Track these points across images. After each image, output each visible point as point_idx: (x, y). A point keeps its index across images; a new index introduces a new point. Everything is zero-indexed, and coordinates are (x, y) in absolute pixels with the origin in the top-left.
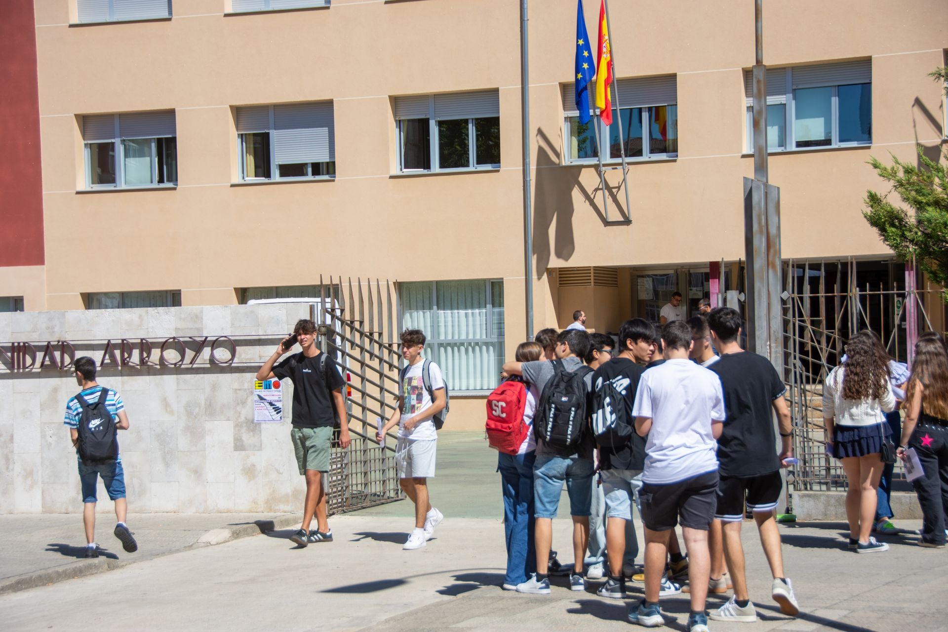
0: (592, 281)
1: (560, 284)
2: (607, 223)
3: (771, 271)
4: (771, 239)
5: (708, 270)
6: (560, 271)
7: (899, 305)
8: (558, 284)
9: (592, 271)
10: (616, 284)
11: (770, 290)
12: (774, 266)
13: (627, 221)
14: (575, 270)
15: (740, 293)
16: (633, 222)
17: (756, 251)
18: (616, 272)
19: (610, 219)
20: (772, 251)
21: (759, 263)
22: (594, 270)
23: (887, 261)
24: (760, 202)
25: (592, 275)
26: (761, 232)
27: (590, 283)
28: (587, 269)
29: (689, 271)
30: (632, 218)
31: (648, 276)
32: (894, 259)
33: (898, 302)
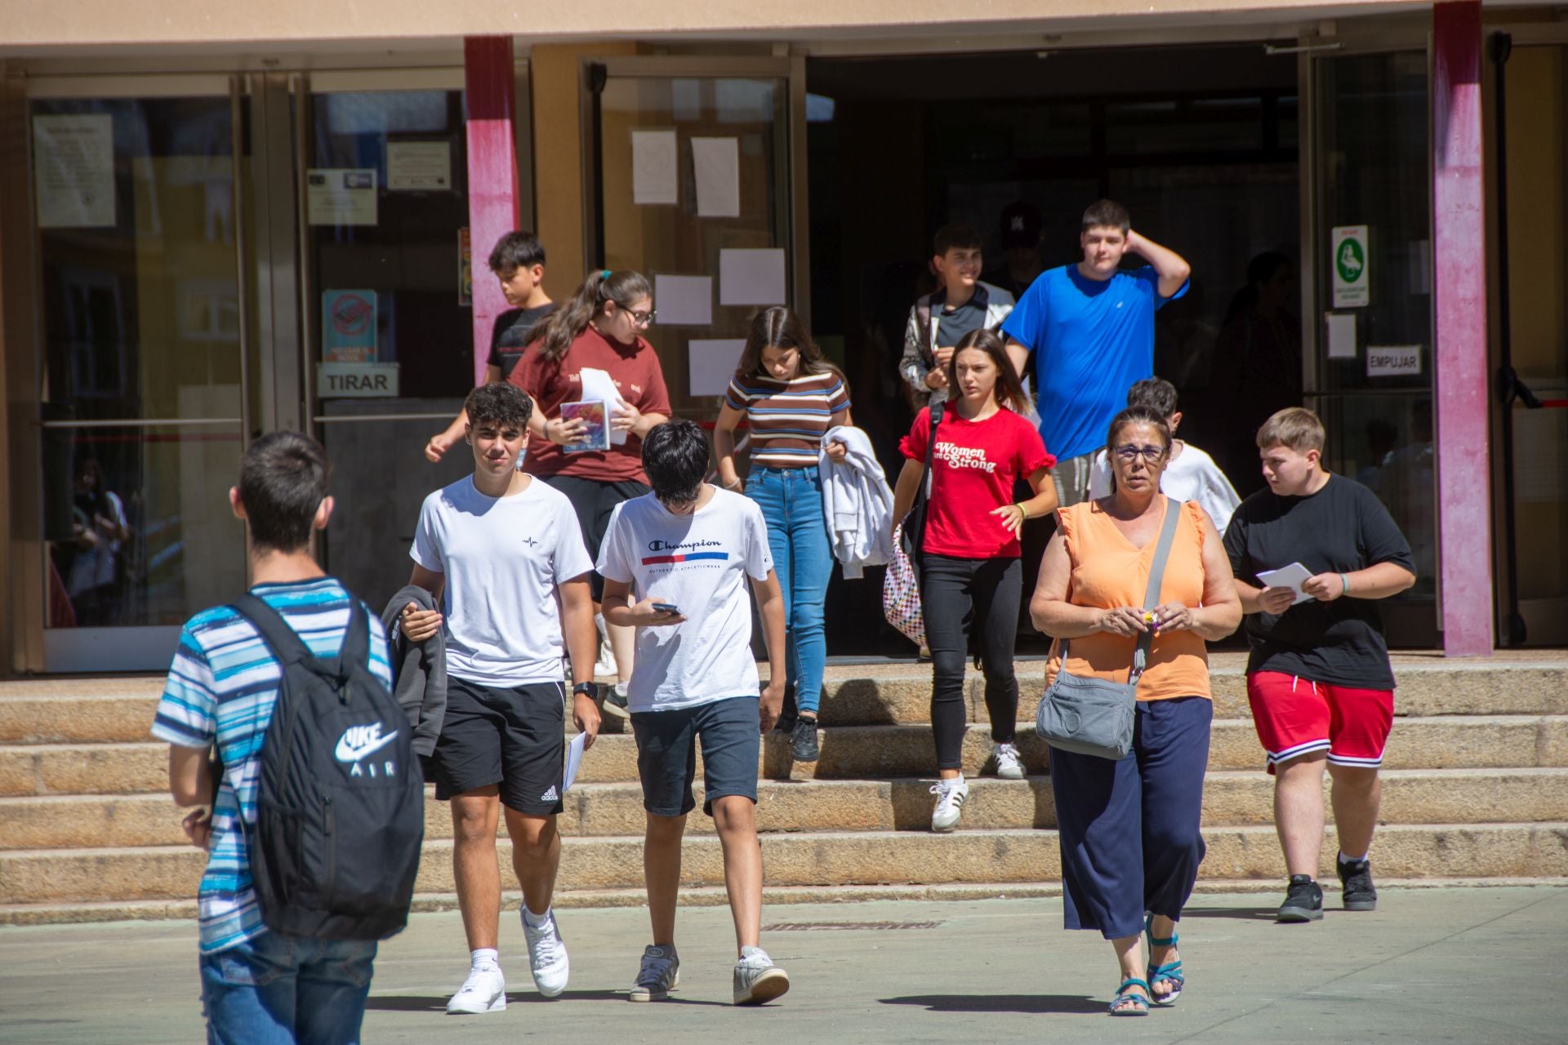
5: (457, 80)
7: (1352, 263)
23: (1292, 42)
29: (306, 83)
31: (86, 106)
32: (1327, 31)
33: (1350, 251)
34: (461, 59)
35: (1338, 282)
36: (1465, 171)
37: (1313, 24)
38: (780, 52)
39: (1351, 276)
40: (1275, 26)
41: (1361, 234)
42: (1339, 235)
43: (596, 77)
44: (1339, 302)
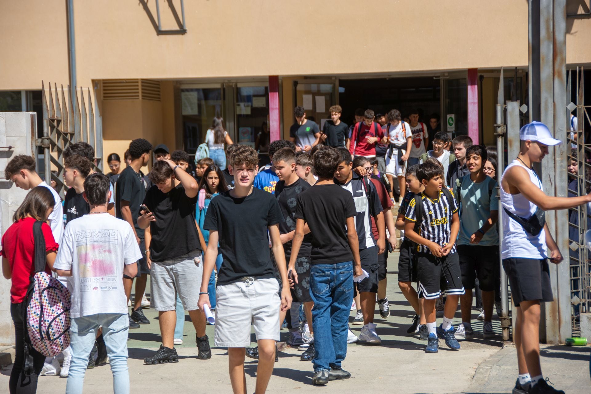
0: (140, 94)
1: (104, 97)
2: (160, 32)
3: (557, 81)
4: (558, 45)
5: (267, 84)
6: (104, 83)
7: (451, 122)
8: (102, 98)
9: (140, 84)
10: (159, 98)
11: (556, 101)
12: (560, 76)
13: (182, 31)
14: (124, 83)
15: (521, 105)
16: (188, 31)
17: (543, 60)
18: (159, 85)
19: (163, 28)
20: (558, 59)
21: (546, 72)
22: (142, 82)
23: (439, 77)
24: (548, 6)
25: (140, 87)
26: (549, 38)
27: (138, 96)
28: (135, 81)
29: (236, 85)
30: (187, 27)
31: (192, 90)
32: (446, 74)
33: (451, 119)
34: (268, 80)
35: (448, 126)
36: (474, 103)
37: (443, 73)
38: (333, 79)
39: (451, 125)
40: (435, 73)
41: (453, 116)
42: (448, 116)
43: (296, 84)
44: (448, 130)
